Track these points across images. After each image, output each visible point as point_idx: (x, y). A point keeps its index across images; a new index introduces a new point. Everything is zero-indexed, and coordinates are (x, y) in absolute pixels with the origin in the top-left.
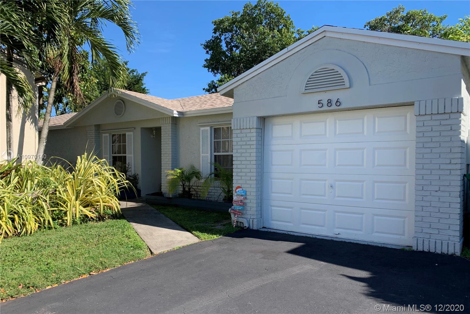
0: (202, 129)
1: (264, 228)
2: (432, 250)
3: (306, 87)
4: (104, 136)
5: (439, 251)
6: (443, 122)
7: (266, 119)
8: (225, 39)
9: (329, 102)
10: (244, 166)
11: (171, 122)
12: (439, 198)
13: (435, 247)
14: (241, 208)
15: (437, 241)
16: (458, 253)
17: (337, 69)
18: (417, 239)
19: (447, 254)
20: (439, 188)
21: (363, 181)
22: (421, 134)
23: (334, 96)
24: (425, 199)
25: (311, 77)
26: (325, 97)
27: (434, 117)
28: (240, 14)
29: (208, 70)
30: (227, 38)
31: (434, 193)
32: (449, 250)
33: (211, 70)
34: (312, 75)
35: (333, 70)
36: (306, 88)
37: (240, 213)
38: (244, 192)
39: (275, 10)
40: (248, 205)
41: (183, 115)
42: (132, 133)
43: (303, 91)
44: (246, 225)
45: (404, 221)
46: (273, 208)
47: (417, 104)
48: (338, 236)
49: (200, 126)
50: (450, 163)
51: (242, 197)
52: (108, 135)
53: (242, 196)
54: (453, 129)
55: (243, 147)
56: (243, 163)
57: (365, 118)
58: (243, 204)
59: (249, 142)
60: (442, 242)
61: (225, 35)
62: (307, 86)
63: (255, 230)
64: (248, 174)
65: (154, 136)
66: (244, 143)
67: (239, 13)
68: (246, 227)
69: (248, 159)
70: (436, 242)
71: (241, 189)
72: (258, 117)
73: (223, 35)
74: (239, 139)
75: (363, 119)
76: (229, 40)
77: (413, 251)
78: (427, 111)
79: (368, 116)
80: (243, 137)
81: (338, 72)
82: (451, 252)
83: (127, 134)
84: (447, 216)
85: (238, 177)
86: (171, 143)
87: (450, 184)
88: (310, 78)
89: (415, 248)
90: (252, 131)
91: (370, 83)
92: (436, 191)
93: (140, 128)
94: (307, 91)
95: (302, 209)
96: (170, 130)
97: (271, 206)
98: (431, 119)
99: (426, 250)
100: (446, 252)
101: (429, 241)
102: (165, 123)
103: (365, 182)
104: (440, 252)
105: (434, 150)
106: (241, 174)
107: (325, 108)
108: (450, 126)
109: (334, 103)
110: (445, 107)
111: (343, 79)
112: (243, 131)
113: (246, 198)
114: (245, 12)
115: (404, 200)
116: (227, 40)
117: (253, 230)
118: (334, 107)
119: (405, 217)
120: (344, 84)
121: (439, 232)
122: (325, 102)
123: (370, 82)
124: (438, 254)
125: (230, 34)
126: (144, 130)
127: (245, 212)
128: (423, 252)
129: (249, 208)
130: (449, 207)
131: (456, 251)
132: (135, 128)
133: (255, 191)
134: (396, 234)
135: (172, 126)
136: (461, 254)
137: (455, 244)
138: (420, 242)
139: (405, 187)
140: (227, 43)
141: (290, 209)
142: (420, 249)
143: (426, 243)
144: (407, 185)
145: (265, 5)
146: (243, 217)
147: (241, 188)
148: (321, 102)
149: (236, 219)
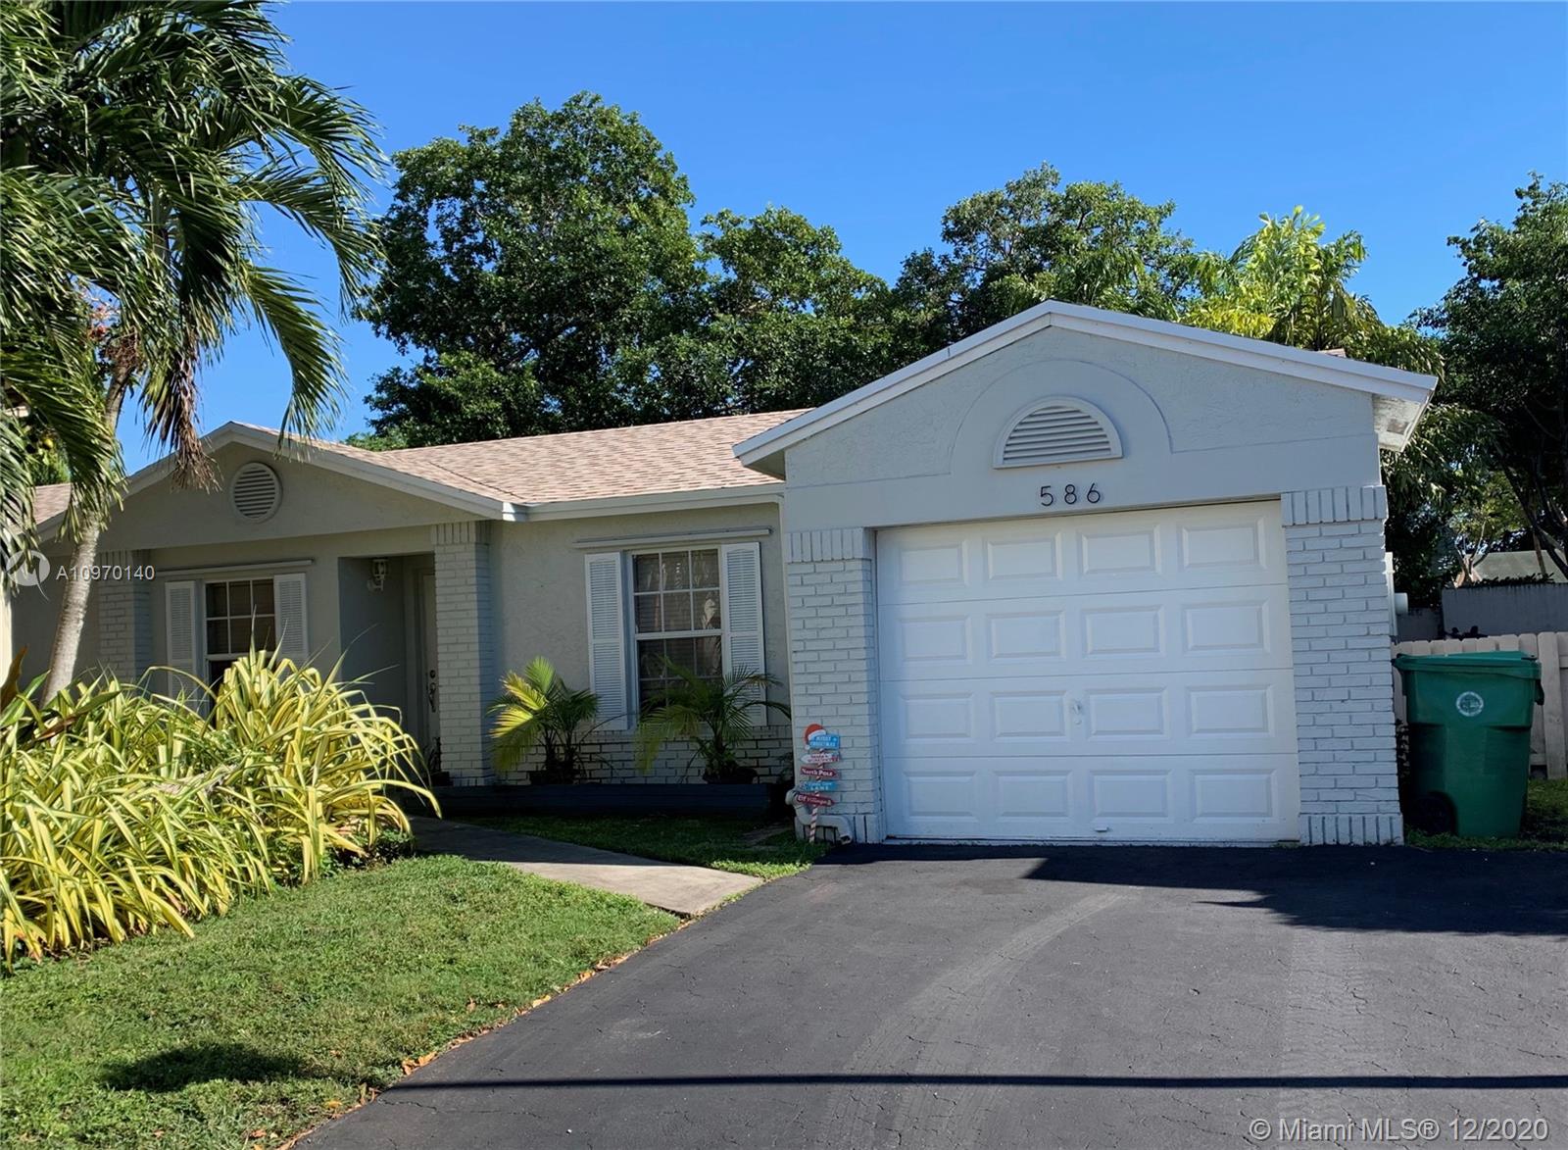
0: (589, 559)
1: (888, 838)
2: (1344, 840)
3: (1006, 452)
4: (172, 592)
5: (1358, 841)
6: (1346, 542)
7: (879, 533)
8: (440, 220)
9: (1071, 492)
10: (830, 667)
11: (473, 538)
12: (1350, 717)
13: (1351, 832)
14: (826, 786)
15: (1354, 817)
16: (1400, 841)
17: (1087, 409)
18: (1310, 819)
19: (1378, 844)
20: (1349, 693)
21: (1160, 690)
22: (1300, 571)
23: (1082, 477)
24: (1320, 720)
25: (1019, 428)
26: (1058, 480)
27: (1326, 531)
28: (499, 139)
29: (376, 328)
30: (449, 216)
31: (1337, 706)
32: (1381, 835)
33: (389, 331)
34: (1021, 424)
35: (1078, 411)
36: (1007, 456)
37: (827, 799)
38: (832, 741)
39: (626, 134)
40: (848, 775)
41: (526, 514)
42: (301, 577)
43: (999, 461)
44: (845, 831)
45: (1268, 781)
46: (913, 779)
47: (1286, 499)
48: (1104, 836)
49: (580, 549)
50: (1368, 634)
51: (830, 755)
52: (191, 585)
53: (826, 751)
54: (1369, 556)
55: (822, 612)
56: (825, 656)
57: (1157, 532)
58: (834, 774)
59: (842, 598)
60: (1364, 818)
61: (439, 207)
62: (1008, 449)
63: (874, 845)
64: (842, 688)
65: (382, 587)
66: (827, 601)
67: (494, 132)
68: (846, 838)
69: (841, 644)
70: (1350, 821)
71: (823, 732)
72: (866, 528)
73: (430, 204)
74: (811, 591)
75: (1151, 534)
76: (456, 227)
77: (1303, 848)
78: (1310, 517)
79: (1162, 527)
80: (822, 584)
81: (1089, 417)
82: (1385, 837)
83: (278, 580)
84: (1370, 756)
85: (811, 698)
86: (474, 605)
87: (1371, 681)
88: (1015, 431)
89: (1305, 841)
90: (851, 565)
91: (1171, 448)
92: (1343, 701)
93: (336, 561)
94: (1009, 463)
95: (999, 774)
96: (473, 564)
97: (908, 774)
98: (1321, 535)
99: (1330, 841)
100: (1374, 841)
101: (1337, 819)
102: (449, 541)
103: (1165, 692)
104: (1361, 843)
105: (1332, 607)
106: (819, 690)
107: (1060, 506)
108: (1361, 552)
109: (1082, 493)
110: (1348, 506)
111: (1105, 436)
112: (820, 567)
113: (838, 758)
114: (517, 134)
115: (1264, 729)
116: (446, 224)
117: (866, 846)
118: (1083, 504)
119: (1270, 771)
120: (1109, 449)
121: (1355, 794)
122: (1059, 492)
123: (1171, 444)
124: (1357, 847)
125: (459, 203)
126: (348, 563)
127: (836, 797)
128: (1325, 846)
129: (849, 786)
130: (1374, 736)
131: (1395, 835)
132: (313, 560)
133: (867, 733)
134: (1253, 815)
135: (477, 551)
136: (1405, 840)
137: (1391, 818)
138: (1317, 824)
139: (1264, 698)
140: (449, 237)
141: (968, 778)
142: (1318, 840)
143: (1330, 825)
144: (1269, 692)
145: (590, 118)
146: (833, 811)
147: (822, 728)
148: (1048, 491)
149: (815, 818)
